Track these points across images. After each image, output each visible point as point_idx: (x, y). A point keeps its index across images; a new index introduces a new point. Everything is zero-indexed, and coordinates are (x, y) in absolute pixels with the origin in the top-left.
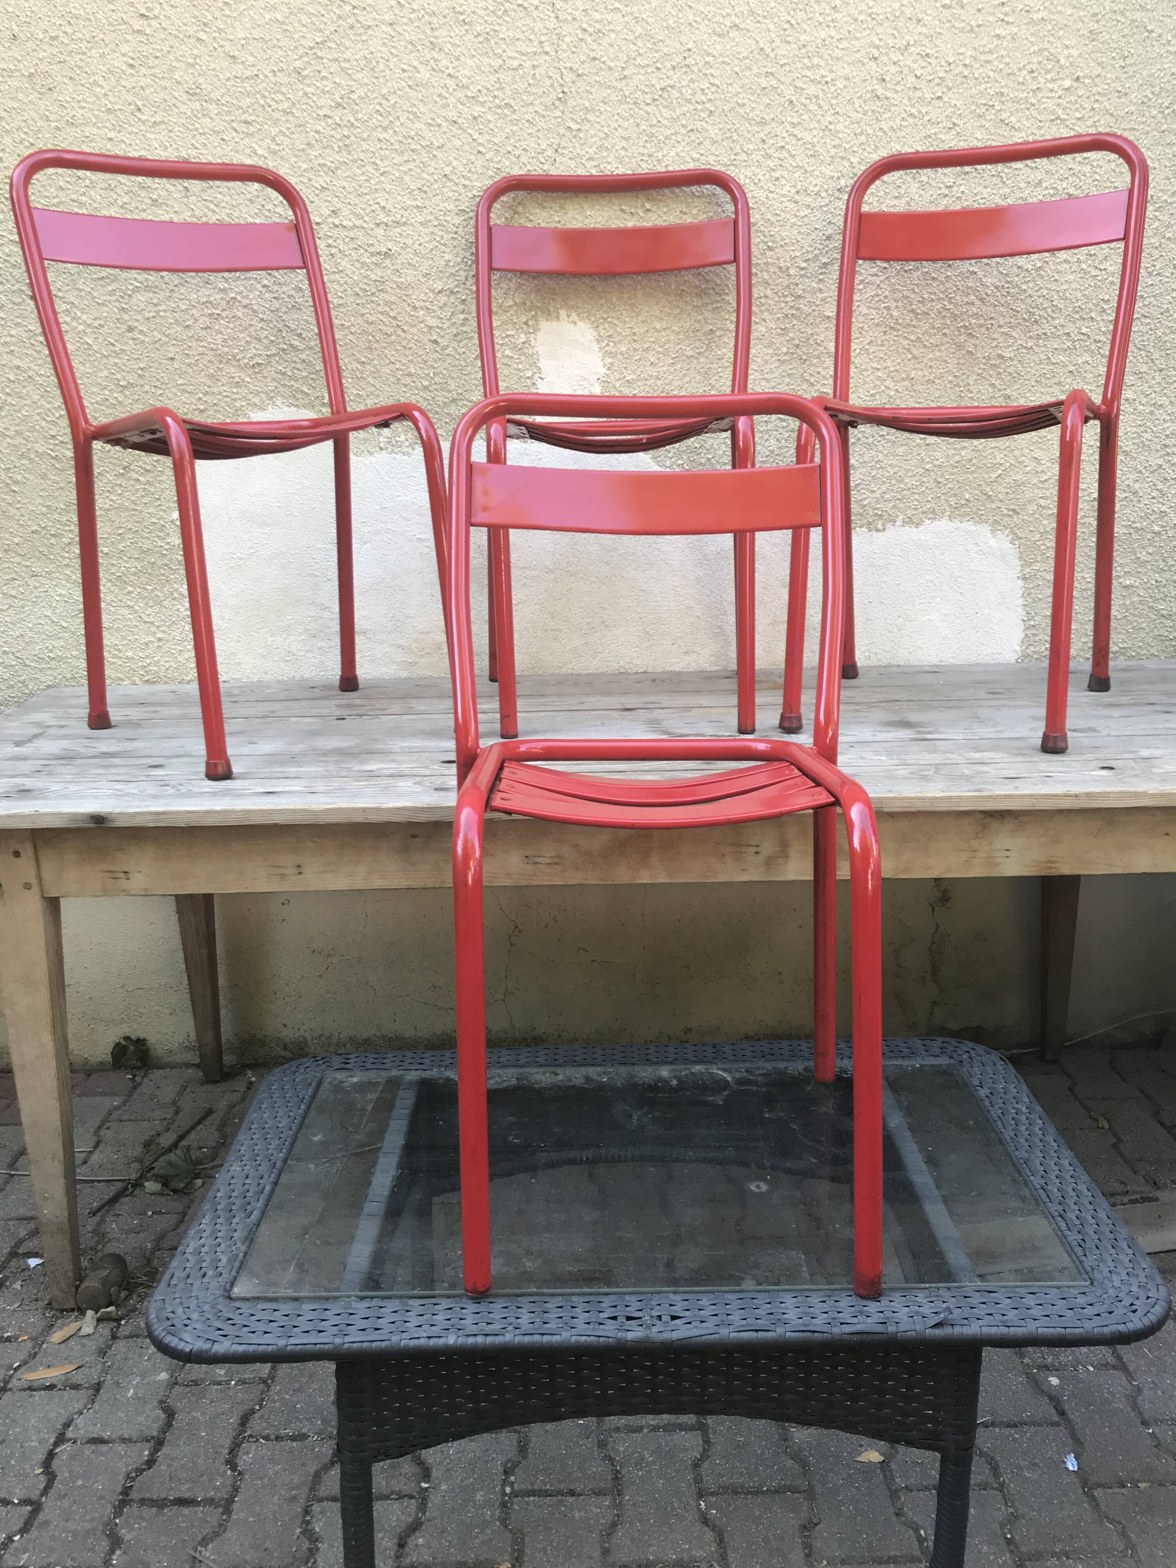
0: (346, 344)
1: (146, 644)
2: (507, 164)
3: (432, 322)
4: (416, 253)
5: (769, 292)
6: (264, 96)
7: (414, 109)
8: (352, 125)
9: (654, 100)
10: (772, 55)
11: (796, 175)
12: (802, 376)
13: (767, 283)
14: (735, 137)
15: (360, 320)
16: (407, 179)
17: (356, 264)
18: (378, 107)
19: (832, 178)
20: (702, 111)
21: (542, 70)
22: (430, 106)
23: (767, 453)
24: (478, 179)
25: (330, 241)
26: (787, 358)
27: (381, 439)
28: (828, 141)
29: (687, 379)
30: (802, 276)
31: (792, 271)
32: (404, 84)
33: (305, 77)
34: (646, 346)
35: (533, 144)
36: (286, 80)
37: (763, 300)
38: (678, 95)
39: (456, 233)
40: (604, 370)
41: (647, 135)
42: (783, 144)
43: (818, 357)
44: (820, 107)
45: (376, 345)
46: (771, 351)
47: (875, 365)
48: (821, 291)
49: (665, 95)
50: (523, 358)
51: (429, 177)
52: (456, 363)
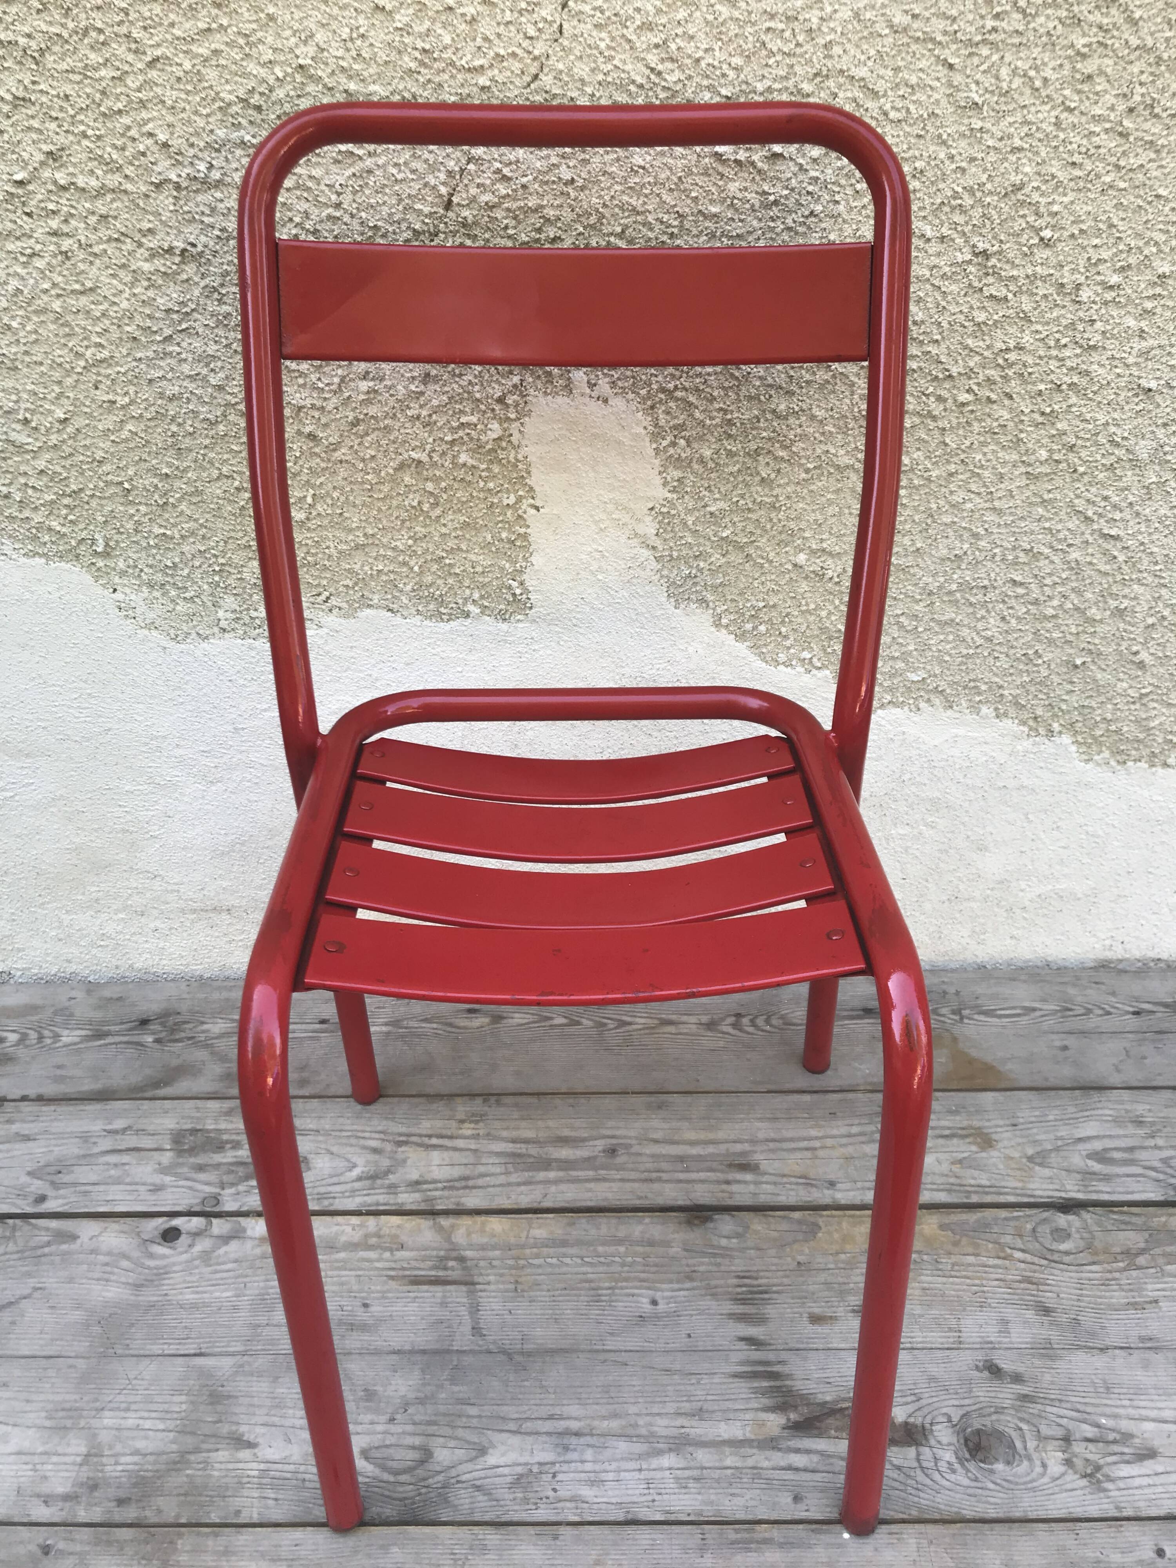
0: (126, 440)
2: (447, 40)
5: (1027, 339)
11: (1135, 69)
15: (146, 394)
16: (211, 74)
17: (122, 273)
23: (979, 641)
24: (378, 78)
25: (54, 223)
27: (221, 614)
30: (1106, 303)
31: (1085, 294)
34: (753, 446)
37: (1012, 356)
39: (338, 206)
40: (663, 493)
45: (187, 442)
46: (1015, 457)
48: (1142, 334)
50: (496, 469)
51: (263, 72)
52: (359, 477)
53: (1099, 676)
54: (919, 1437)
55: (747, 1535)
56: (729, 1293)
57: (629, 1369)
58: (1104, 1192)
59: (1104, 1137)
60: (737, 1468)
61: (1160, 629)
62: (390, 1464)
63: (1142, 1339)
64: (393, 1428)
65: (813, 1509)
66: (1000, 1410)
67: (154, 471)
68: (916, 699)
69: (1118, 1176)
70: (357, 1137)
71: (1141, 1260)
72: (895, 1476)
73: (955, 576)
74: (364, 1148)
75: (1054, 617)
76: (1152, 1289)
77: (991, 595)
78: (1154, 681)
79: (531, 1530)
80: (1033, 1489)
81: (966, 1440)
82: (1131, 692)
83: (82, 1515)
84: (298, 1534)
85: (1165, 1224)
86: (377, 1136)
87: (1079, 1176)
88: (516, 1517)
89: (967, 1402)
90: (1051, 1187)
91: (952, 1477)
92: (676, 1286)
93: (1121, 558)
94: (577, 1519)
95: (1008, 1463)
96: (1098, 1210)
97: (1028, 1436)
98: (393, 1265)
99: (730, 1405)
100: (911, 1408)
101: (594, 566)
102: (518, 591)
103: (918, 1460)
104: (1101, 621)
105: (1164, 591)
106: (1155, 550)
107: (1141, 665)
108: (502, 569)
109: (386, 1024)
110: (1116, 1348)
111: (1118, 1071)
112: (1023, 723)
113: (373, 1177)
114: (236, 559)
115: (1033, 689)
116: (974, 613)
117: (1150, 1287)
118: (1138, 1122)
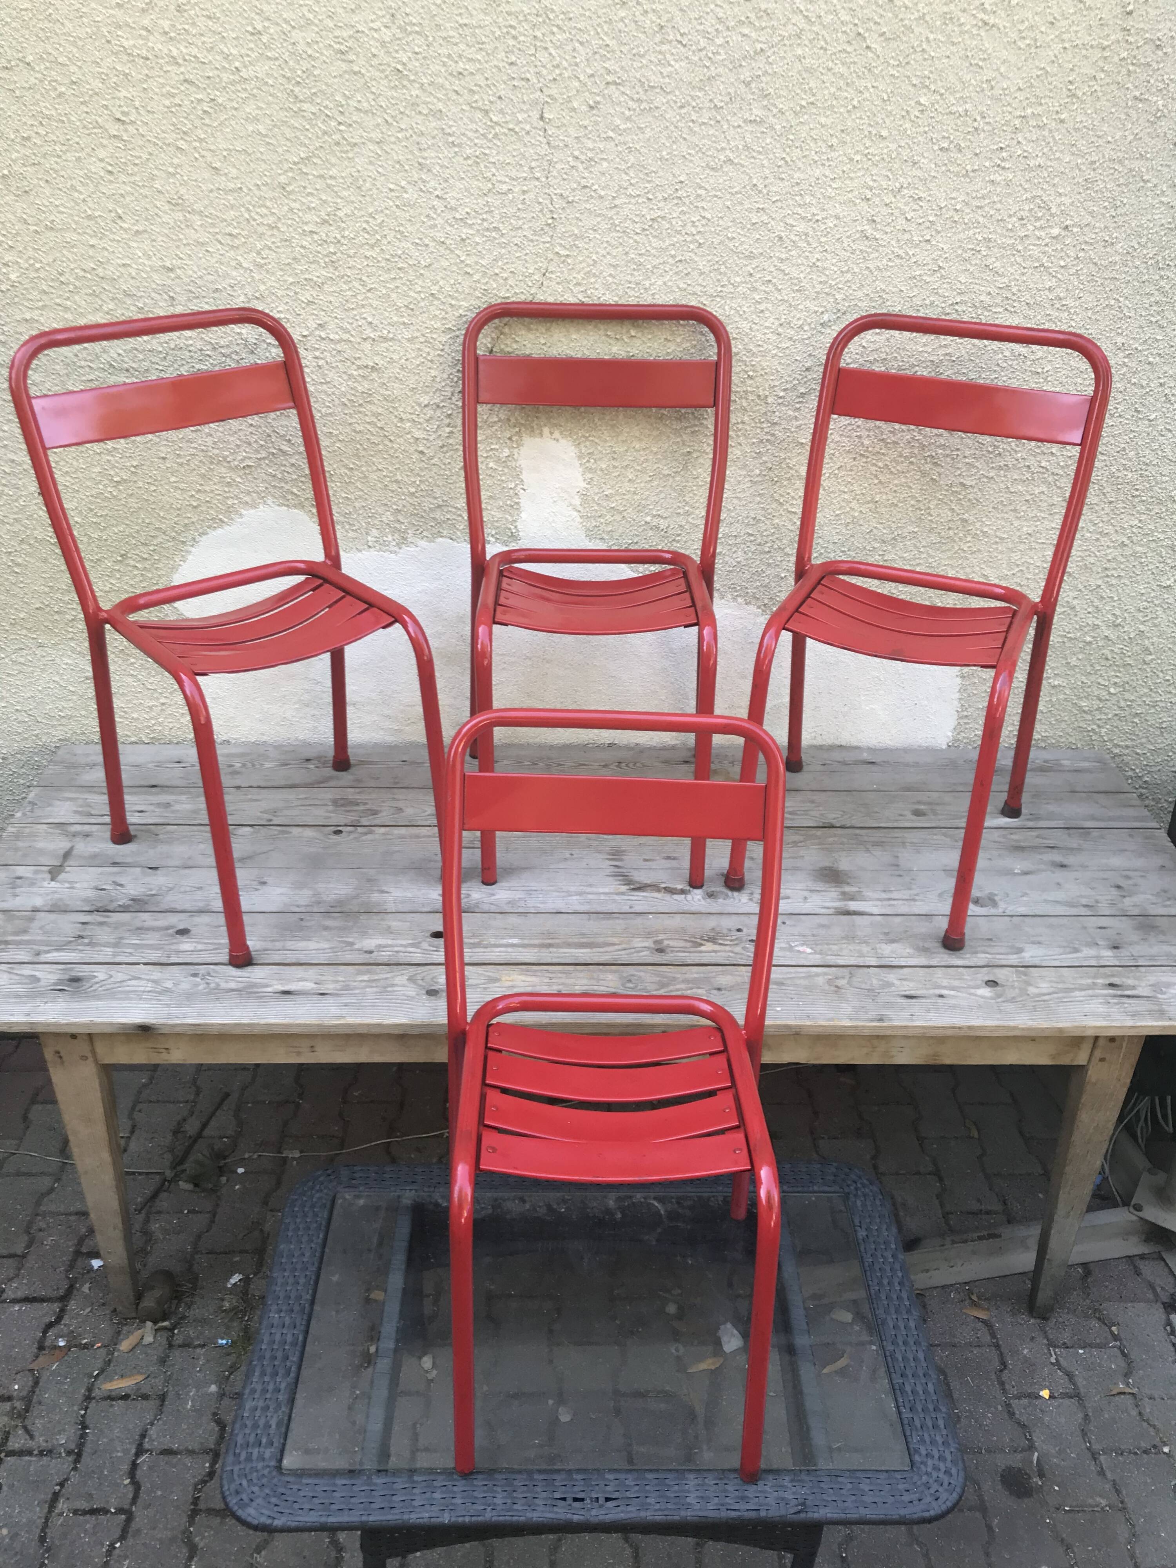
1: (151, 708)
3: (418, 434)
4: (402, 368)
5: (746, 418)
6: (248, 210)
7: (402, 229)
8: (339, 242)
9: (644, 230)
10: (765, 191)
11: (781, 308)
12: (772, 496)
13: (746, 410)
14: (723, 269)
15: (348, 429)
16: (394, 296)
17: (344, 376)
18: (364, 225)
19: (816, 312)
20: (691, 242)
21: (531, 195)
22: (418, 225)
24: (464, 299)
25: (317, 354)
26: (759, 479)
27: (369, 538)
28: (814, 277)
29: (663, 495)
30: (779, 404)
31: (770, 400)
32: (391, 203)
33: (290, 193)
34: (625, 464)
35: (520, 268)
36: (270, 194)
37: (740, 426)
38: (668, 226)
39: (442, 350)
40: (584, 485)
41: (635, 263)
42: (769, 278)
43: (789, 479)
44: (809, 244)
45: (363, 453)
46: (745, 473)
47: (842, 488)
48: (796, 418)
49: (656, 225)
50: (506, 470)
51: (416, 295)
52: (442, 472)
54: (687, 892)
55: (608, 916)
56: (607, 853)
57: (559, 873)
60: (606, 900)
65: (636, 910)
67: (346, 466)
69: (798, 819)
71: (803, 844)
72: (675, 902)
76: (802, 853)
77: (738, 540)
79: (516, 915)
81: (707, 893)
83: (315, 910)
84: (413, 915)
85: (817, 833)
88: (509, 911)
89: (710, 884)
91: (699, 903)
92: (582, 851)
94: (535, 912)
95: (724, 899)
99: (604, 883)
100: (685, 885)
101: (551, 519)
102: (514, 531)
112: (759, 607)
114: (380, 511)
118: (813, 802)
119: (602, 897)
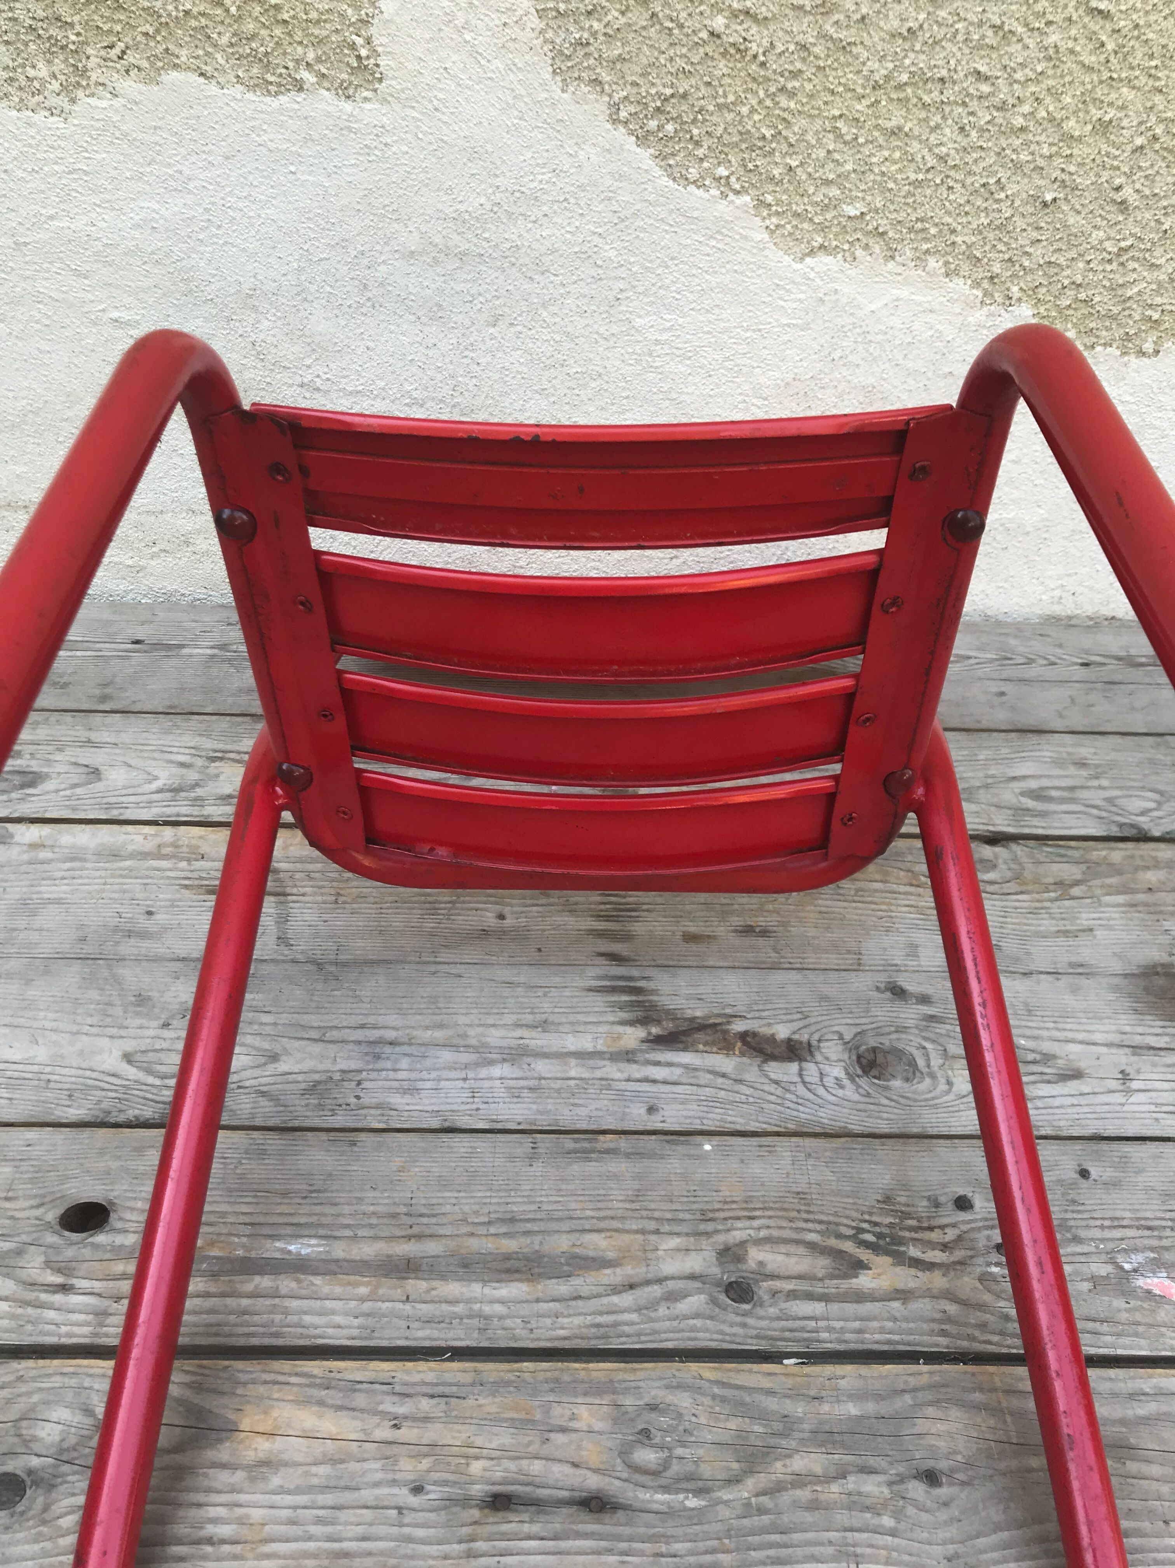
53: (1071, 221)
54: (805, 1053)
55: (586, 1145)
56: (590, 910)
57: (463, 980)
58: (1038, 827)
59: (1041, 776)
60: (581, 1079)
61: (1150, 154)
62: (159, 1068)
63: (1072, 965)
64: (166, 1033)
65: (668, 1120)
66: (901, 1029)
68: (851, 243)
69: (1055, 812)
70: (163, 752)
71: (1076, 891)
72: (772, 1090)
73: (907, 62)
74: (171, 762)
75: (1022, 129)
76: (1085, 918)
77: (949, 94)
78: (1137, 230)
79: (323, 1136)
80: (935, 1106)
81: (859, 1057)
82: (1108, 245)
84: (31, 1134)
85: (1105, 858)
86: (187, 751)
87: (1009, 812)
88: (307, 1123)
89: (863, 1021)
90: (977, 820)
91: (840, 1093)
92: (528, 902)
93: (1110, 46)
94: (382, 1126)
95: (907, 1080)
96: (1031, 843)
97: (933, 1055)
98: (189, 875)
99: (581, 1018)
100: (796, 1025)
102: (364, 52)
103: (801, 1075)
104: (1079, 139)
105: (1158, 99)
106: (1151, 36)
107: (1123, 205)
108: (342, 15)
109: (212, 647)
110: (1041, 973)
111: (1061, 716)
112: (977, 284)
113: (176, 790)
115: (991, 236)
116: (926, 120)
117: (1084, 916)
118: (1082, 764)
119: (575, 1070)
